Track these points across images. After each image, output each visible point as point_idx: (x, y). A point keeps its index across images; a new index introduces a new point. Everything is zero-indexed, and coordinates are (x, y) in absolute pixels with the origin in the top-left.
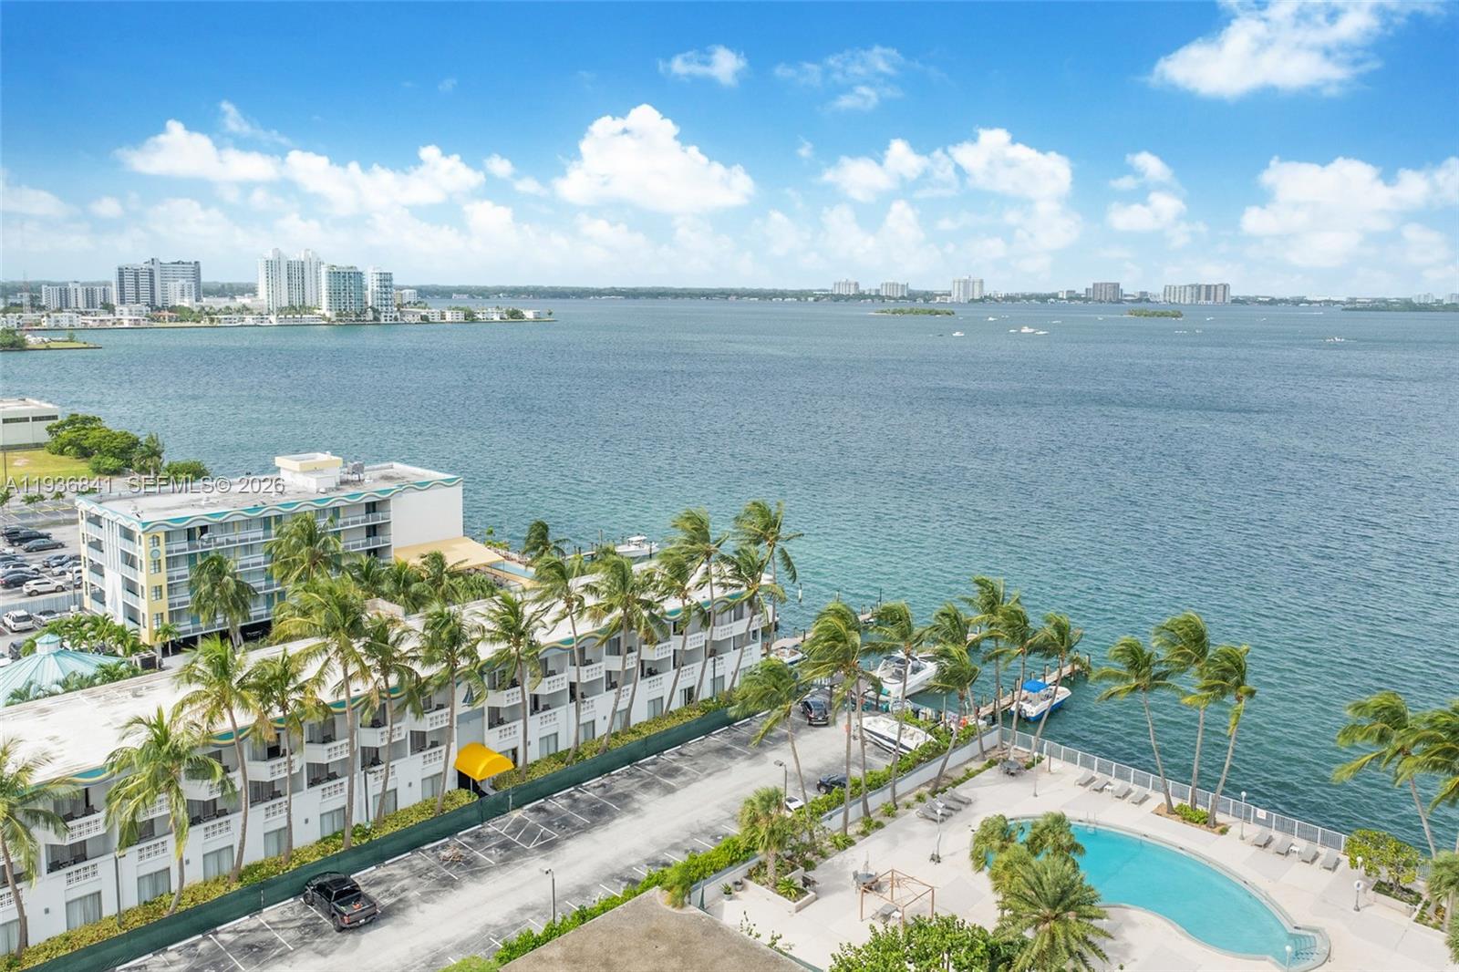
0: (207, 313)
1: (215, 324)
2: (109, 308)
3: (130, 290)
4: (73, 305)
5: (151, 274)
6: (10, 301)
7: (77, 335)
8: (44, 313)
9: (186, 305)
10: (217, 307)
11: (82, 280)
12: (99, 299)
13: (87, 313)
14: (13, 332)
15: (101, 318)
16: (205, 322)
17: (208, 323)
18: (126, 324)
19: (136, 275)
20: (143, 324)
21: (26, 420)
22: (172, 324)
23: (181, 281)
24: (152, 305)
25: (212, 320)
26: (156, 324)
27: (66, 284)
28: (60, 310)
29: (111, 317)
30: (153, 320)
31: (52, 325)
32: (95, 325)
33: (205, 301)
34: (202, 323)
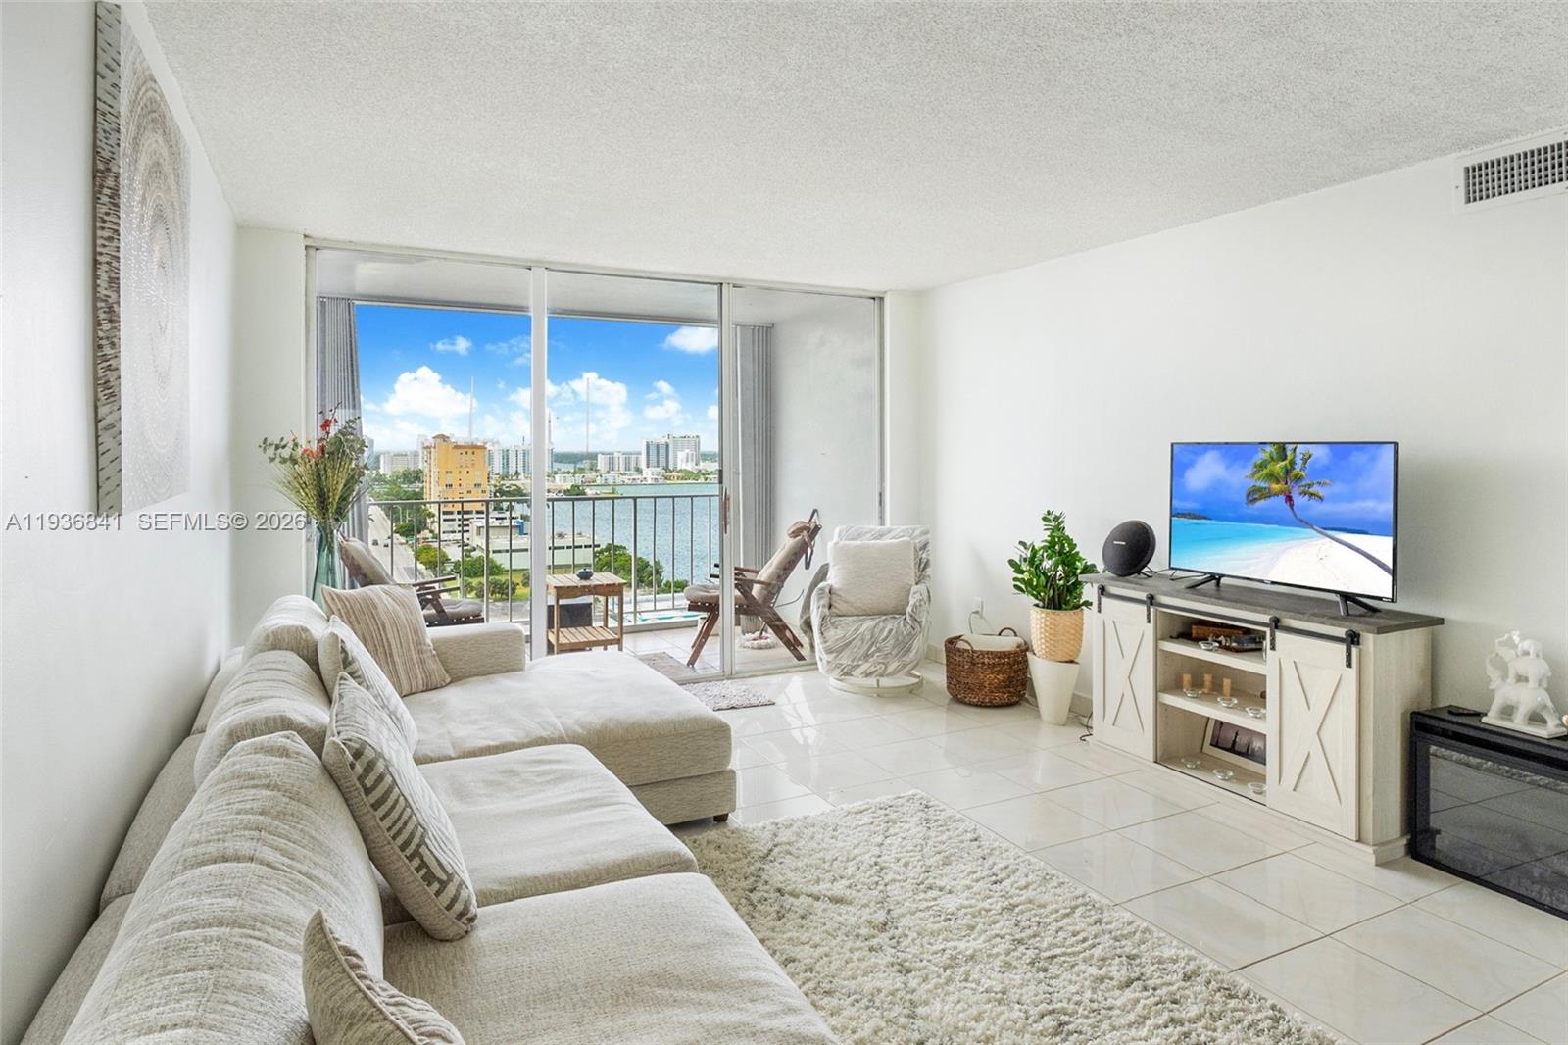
0: (703, 474)
1: (708, 481)
2: (639, 470)
3: (653, 457)
4: (617, 468)
5: (668, 446)
6: (578, 466)
7: (617, 488)
8: (598, 474)
9: (690, 469)
10: (710, 470)
11: (622, 450)
12: (633, 465)
13: (625, 474)
14: (578, 487)
15: (634, 477)
16: (701, 480)
17: (703, 481)
18: (649, 482)
19: (658, 446)
20: (660, 482)
21: (563, 548)
22: (680, 482)
23: (687, 451)
24: (667, 468)
25: (706, 479)
26: (669, 482)
27: (612, 454)
28: (608, 472)
29: (640, 477)
30: (666, 479)
31: (603, 482)
32: (630, 483)
33: (702, 465)
34: (699, 481)
